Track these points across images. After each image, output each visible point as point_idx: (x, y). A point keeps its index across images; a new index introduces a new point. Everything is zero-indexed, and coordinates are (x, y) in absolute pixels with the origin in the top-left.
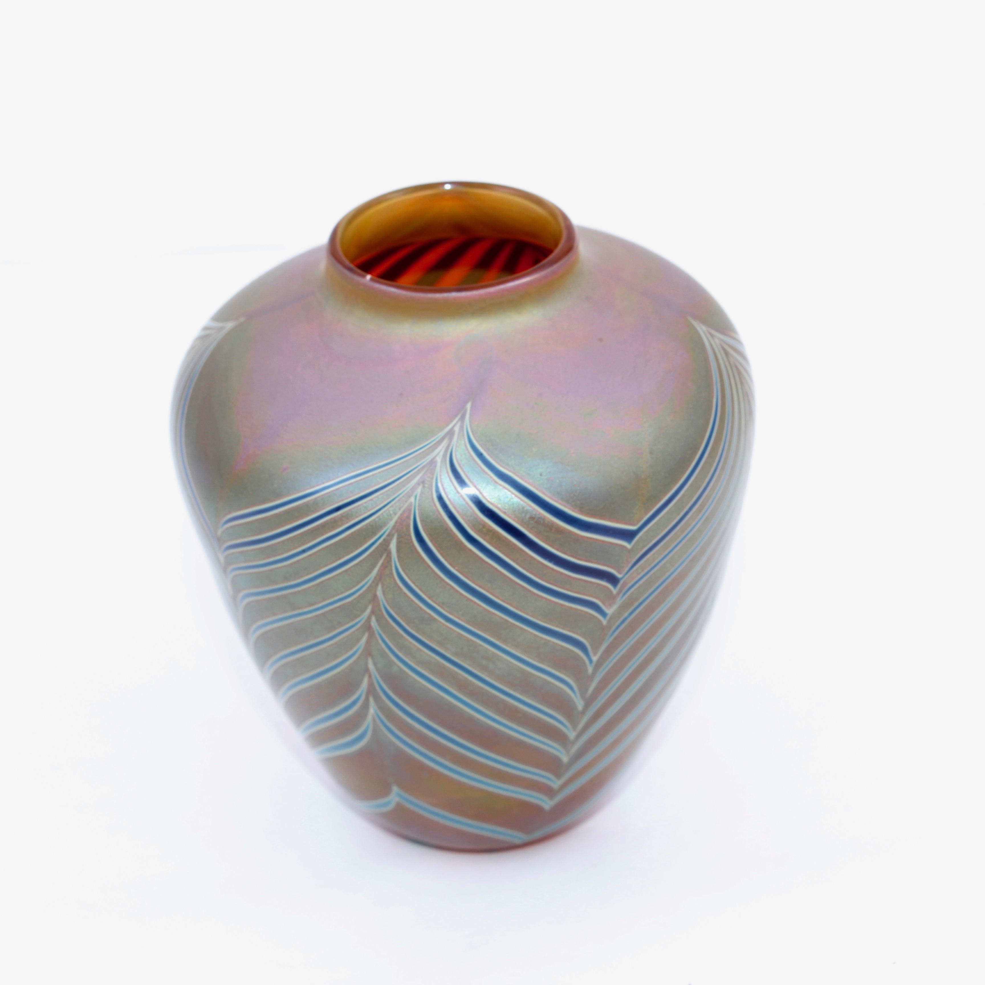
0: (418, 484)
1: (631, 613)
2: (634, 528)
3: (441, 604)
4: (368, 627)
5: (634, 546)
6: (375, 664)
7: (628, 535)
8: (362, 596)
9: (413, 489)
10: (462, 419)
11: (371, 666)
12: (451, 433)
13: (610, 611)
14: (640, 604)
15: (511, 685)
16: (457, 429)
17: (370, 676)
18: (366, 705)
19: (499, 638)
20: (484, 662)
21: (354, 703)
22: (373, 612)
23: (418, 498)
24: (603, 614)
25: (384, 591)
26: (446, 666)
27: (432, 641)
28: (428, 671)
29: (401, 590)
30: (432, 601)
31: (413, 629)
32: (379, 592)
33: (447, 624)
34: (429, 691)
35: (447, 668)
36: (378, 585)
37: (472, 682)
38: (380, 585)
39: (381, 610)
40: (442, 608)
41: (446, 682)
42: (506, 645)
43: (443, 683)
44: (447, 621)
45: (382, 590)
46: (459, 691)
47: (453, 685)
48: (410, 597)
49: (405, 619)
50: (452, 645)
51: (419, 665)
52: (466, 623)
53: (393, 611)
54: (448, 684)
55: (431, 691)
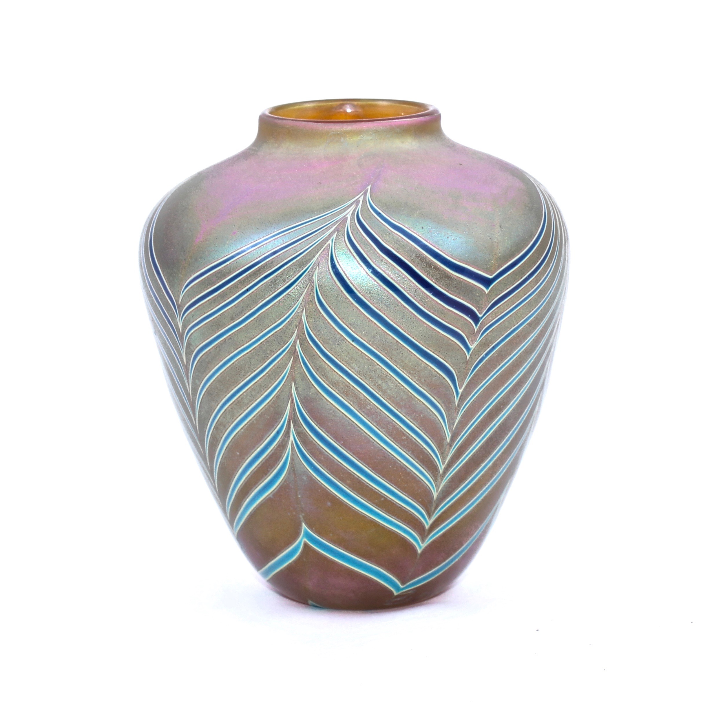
0: (334, 232)
1: (487, 355)
2: (490, 277)
3: (350, 325)
4: (293, 352)
5: (489, 292)
6: (296, 388)
7: (487, 282)
8: (290, 323)
9: (330, 236)
10: (365, 194)
11: (293, 391)
12: (357, 202)
13: (472, 347)
14: (494, 348)
15: (398, 406)
16: (361, 199)
17: (292, 402)
18: (287, 434)
19: (391, 359)
20: (379, 382)
21: (278, 433)
22: (298, 337)
23: (334, 241)
24: (468, 349)
25: (308, 316)
26: (351, 385)
27: (341, 361)
28: (337, 391)
29: (320, 313)
30: (343, 322)
31: (328, 349)
32: (304, 317)
33: (353, 343)
34: (337, 411)
35: (352, 387)
36: (303, 311)
37: (369, 402)
38: (304, 311)
39: (305, 334)
40: (350, 329)
41: (349, 402)
42: (396, 366)
43: (348, 402)
44: (353, 341)
45: (306, 315)
46: (359, 411)
47: (355, 404)
48: (327, 320)
49: (322, 341)
50: (356, 364)
51: (330, 385)
52: (368, 343)
53: (313, 333)
54: (352, 403)
55: (338, 411)
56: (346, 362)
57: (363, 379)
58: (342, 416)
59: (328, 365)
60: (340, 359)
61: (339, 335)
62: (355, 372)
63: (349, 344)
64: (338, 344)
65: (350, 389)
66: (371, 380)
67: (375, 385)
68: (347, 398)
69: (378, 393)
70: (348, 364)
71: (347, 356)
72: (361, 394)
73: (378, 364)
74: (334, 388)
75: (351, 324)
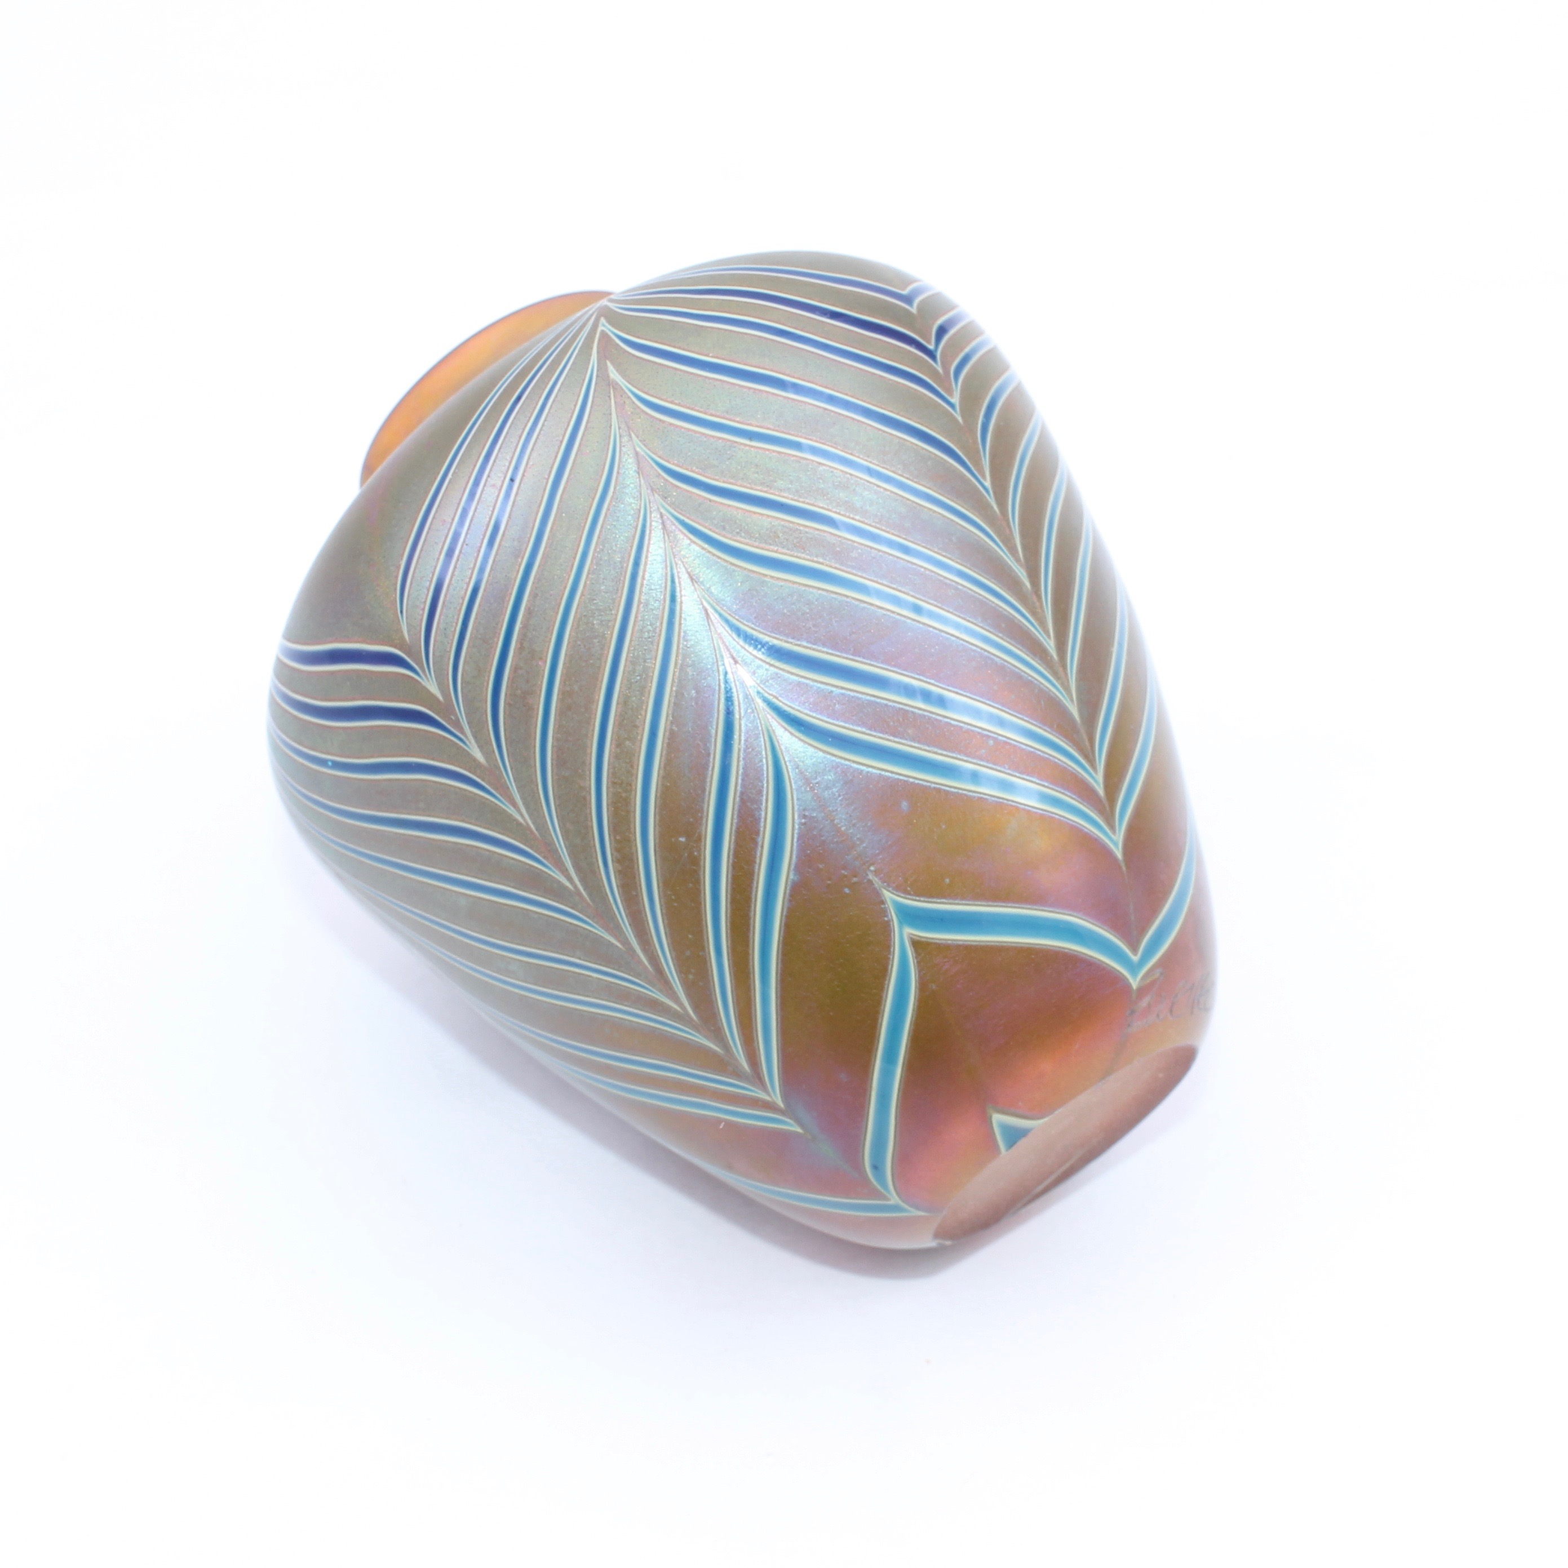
20: (843, 496)
25: (645, 441)
26: (798, 524)
27: (753, 486)
28: (780, 550)
29: (663, 422)
30: (712, 415)
31: (717, 477)
32: (640, 447)
33: (754, 443)
34: (805, 590)
35: (801, 528)
36: (631, 437)
37: (849, 542)
38: (633, 436)
39: (659, 474)
40: (730, 420)
41: (815, 559)
42: (851, 454)
43: (813, 561)
44: (751, 439)
45: (640, 441)
46: (842, 568)
47: (828, 558)
48: (682, 427)
49: (697, 468)
50: (782, 480)
51: (761, 545)
52: (777, 431)
53: (673, 464)
54: (821, 560)
55: (807, 588)
56: (762, 484)
57: (812, 502)
58: (820, 594)
59: (738, 508)
60: (750, 484)
61: (720, 441)
62: (790, 496)
63: (747, 448)
64: (729, 459)
65: (800, 533)
66: (825, 497)
67: (838, 505)
68: (807, 554)
69: (853, 519)
70: (768, 486)
71: (757, 473)
72: (826, 535)
73: (820, 464)
74: (772, 547)
75: (727, 412)
